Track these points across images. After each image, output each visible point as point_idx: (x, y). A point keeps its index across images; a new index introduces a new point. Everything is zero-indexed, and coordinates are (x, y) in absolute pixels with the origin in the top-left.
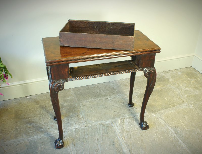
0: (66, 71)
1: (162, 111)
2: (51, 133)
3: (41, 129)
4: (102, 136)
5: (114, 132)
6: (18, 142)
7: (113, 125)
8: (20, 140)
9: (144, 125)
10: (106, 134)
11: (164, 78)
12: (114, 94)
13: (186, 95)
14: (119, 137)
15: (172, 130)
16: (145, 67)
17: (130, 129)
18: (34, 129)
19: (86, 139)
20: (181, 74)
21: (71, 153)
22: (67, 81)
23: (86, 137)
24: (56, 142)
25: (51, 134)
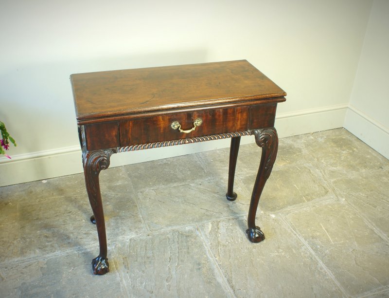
0: (114, 134)
1: (289, 208)
2: (86, 247)
3: (67, 240)
4: (179, 252)
5: (201, 246)
6: (27, 261)
7: (198, 232)
8: (30, 258)
9: (254, 235)
10: (185, 250)
11: (291, 148)
12: (201, 177)
13: (332, 180)
14: (208, 256)
15: (306, 243)
16: (257, 128)
17: (230, 241)
18: (55, 239)
19: (148, 258)
20: (323, 141)
21: (121, 283)
22: (115, 152)
23: (150, 254)
24: (94, 262)
25: (86, 249)
